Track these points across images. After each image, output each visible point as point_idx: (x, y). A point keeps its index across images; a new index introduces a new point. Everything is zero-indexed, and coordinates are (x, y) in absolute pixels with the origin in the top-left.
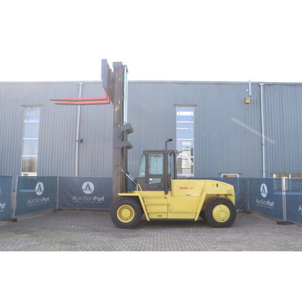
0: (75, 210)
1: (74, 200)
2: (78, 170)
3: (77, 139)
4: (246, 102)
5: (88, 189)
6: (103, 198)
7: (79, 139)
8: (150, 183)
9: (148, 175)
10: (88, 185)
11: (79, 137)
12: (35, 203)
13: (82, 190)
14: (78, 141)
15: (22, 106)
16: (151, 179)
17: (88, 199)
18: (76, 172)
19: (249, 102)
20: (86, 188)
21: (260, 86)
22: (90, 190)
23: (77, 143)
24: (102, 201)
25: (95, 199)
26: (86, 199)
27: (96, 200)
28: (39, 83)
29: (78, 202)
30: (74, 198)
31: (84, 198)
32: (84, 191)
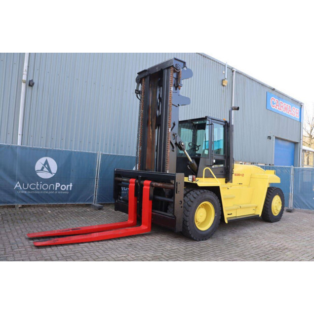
0: (14, 207)
1: (18, 189)
3: (24, 78)
4: (224, 84)
5: (45, 169)
6: (71, 185)
7: (27, 78)
8: (213, 167)
10: (46, 162)
11: (27, 75)
13: (35, 172)
14: (26, 82)
17: (45, 187)
18: (19, 137)
19: (226, 85)
20: (43, 168)
21: (233, 71)
22: (50, 171)
24: (69, 190)
25: (57, 186)
26: (42, 187)
27: (59, 188)
29: (25, 192)
30: (16, 186)
31: (37, 185)
32: (38, 173)
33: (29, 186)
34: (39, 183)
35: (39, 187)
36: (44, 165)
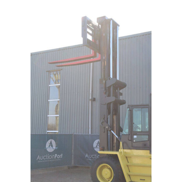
1: (87, 158)
2: (92, 128)
3: (90, 98)
7: (92, 98)
8: (134, 141)
9: (132, 132)
10: (99, 142)
11: (92, 96)
12: (46, 160)
13: (93, 148)
14: (91, 100)
15: (47, 71)
16: (135, 137)
18: (90, 129)
23: (90, 102)
28: (59, 50)
29: (90, 160)
30: (86, 156)
31: (95, 156)
32: (95, 149)
33: (92, 156)
34: (96, 155)
35: (96, 157)
36: (97, 144)
